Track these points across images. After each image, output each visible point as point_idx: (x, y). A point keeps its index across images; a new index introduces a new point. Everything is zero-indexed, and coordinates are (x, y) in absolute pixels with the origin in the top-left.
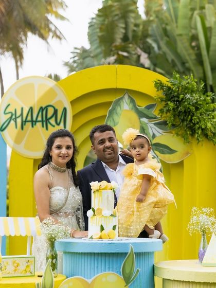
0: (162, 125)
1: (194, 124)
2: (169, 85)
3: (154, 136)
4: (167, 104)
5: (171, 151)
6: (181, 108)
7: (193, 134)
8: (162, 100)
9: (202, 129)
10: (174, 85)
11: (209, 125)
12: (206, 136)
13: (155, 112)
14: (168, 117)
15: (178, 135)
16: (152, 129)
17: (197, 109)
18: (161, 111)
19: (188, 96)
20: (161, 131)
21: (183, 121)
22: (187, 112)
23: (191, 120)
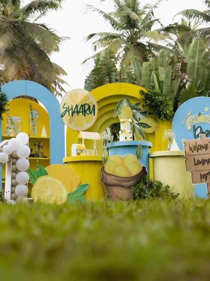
0: (144, 113)
1: (160, 112)
2: (147, 92)
3: (140, 119)
4: (147, 102)
5: (149, 127)
6: (153, 104)
7: (159, 118)
8: (144, 100)
9: (165, 114)
10: (149, 92)
11: (168, 112)
12: (166, 118)
13: (140, 107)
14: (147, 109)
15: (152, 118)
16: (139, 115)
17: (161, 104)
18: (143, 106)
19: (157, 97)
20: (143, 116)
21: (155, 110)
22: (157, 106)
23: (159, 109)
